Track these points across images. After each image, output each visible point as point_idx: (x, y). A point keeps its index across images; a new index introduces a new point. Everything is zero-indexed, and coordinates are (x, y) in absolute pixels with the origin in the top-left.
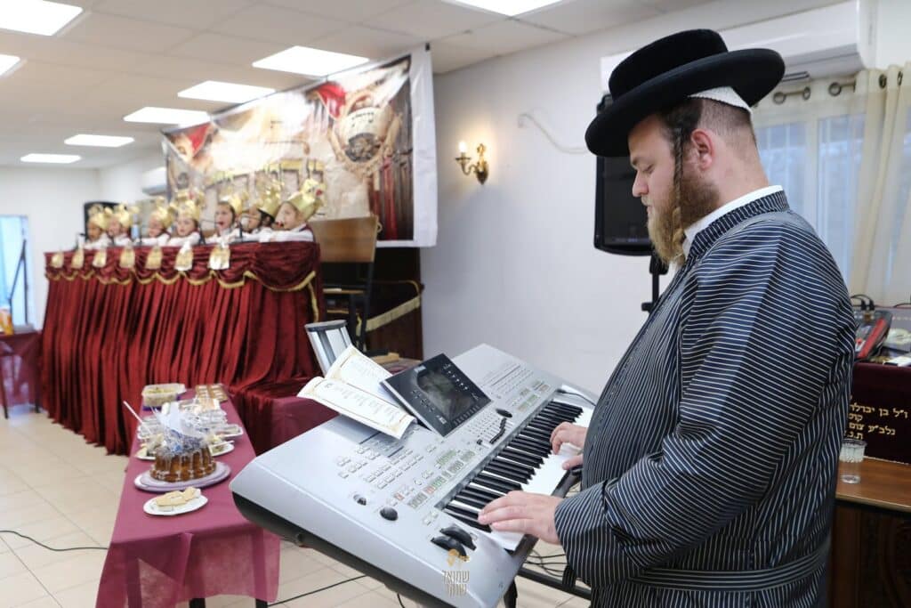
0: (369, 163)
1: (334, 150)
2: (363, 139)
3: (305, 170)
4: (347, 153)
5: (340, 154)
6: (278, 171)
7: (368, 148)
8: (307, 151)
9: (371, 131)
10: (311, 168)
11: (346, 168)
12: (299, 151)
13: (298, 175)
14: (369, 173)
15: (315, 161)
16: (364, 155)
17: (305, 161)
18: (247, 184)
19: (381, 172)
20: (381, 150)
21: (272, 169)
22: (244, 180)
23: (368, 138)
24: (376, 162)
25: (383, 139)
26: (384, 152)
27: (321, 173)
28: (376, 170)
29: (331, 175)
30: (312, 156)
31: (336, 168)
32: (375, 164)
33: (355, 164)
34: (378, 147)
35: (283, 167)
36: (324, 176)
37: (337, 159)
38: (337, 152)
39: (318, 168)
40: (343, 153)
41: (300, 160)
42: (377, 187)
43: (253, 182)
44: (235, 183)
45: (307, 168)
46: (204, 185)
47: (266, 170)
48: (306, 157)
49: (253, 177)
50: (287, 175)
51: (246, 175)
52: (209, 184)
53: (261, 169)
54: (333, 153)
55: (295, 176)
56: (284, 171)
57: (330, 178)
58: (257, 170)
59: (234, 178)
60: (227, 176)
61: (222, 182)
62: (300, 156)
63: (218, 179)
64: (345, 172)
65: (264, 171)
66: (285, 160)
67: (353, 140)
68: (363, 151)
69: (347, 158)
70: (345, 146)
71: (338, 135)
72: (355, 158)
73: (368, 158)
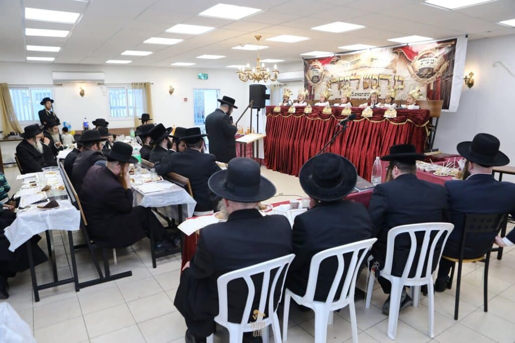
0: (429, 79)
1: (410, 72)
2: (426, 70)
3: (393, 79)
4: (418, 74)
6: (377, 79)
7: (429, 73)
8: (395, 72)
9: (432, 67)
10: (396, 79)
12: (390, 72)
13: (389, 81)
14: (429, 83)
15: (399, 76)
16: (427, 76)
18: (359, 83)
19: (434, 83)
20: (436, 75)
21: (373, 78)
22: (358, 81)
23: (429, 69)
24: (432, 79)
25: (437, 71)
27: (402, 82)
28: (432, 82)
29: (408, 82)
30: (397, 74)
31: (411, 80)
32: (432, 80)
33: (421, 79)
34: (435, 73)
35: (380, 78)
36: (404, 83)
37: (412, 76)
38: (412, 73)
39: (400, 79)
40: (415, 74)
41: (391, 75)
42: (432, 88)
43: (362, 83)
44: (351, 82)
45: (394, 79)
46: (330, 81)
47: (370, 78)
48: (394, 75)
49: (362, 80)
50: (382, 81)
51: (358, 79)
52: (334, 81)
53: (367, 77)
54: (409, 74)
55: (387, 82)
56: (381, 79)
57: (407, 84)
58: (365, 78)
59: (350, 80)
60: (346, 79)
61: (342, 81)
62: (390, 74)
63: (340, 80)
64: (416, 82)
65: (369, 78)
66: (382, 75)
67: (421, 70)
68: (426, 74)
69: (417, 76)
70: (416, 71)
71: (413, 67)
72: (421, 76)
73: (429, 77)
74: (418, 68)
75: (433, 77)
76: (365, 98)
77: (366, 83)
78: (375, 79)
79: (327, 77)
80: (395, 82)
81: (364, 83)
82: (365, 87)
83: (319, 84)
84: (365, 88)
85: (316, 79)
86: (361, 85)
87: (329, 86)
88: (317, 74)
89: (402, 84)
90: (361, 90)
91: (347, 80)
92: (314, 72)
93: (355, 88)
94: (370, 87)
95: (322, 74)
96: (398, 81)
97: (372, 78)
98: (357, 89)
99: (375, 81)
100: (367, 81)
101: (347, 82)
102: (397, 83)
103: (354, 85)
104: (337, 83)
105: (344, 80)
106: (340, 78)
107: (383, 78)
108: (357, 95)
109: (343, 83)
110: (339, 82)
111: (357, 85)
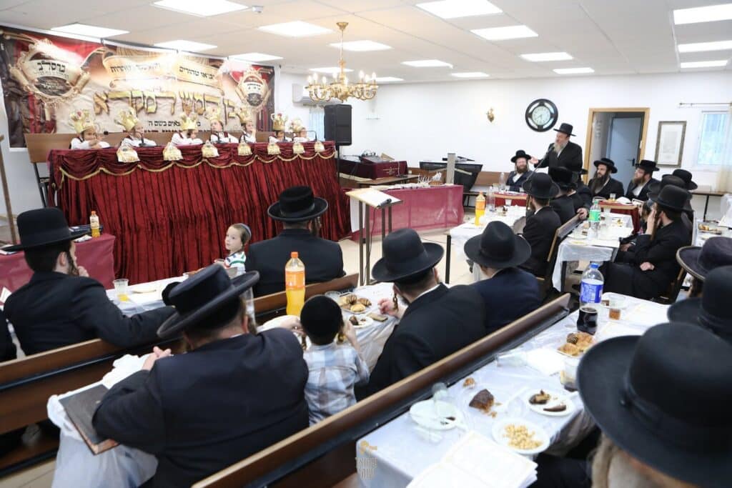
0: (257, 107)
1: (240, 97)
2: (255, 96)
3: (222, 104)
4: (248, 101)
5: (243, 100)
6: (203, 100)
7: (258, 100)
8: (223, 94)
9: (260, 93)
10: (226, 103)
15: (228, 100)
16: (256, 103)
17: (222, 99)
18: (174, 104)
19: (262, 112)
21: (197, 99)
22: (172, 101)
23: (258, 96)
26: (263, 104)
27: (233, 108)
28: (260, 111)
30: (226, 97)
32: (260, 107)
33: (252, 107)
34: (262, 101)
35: (207, 98)
37: (242, 102)
39: (231, 104)
40: (245, 99)
43: (181, 104)
44: (159, 101)
45: (224, 103)
46: (107, 96)
47: (191, 97)
48: (222, 97)
49: (179, 101)
51: (172, 98)
52: (119, 96)
53: (187, 97)
54: (239, 99)
56: (207, 102)
58: (182, 96)
59: (156, 97)
60: (147, 95)
61: (140, 98)
62: (217, 96)
63: (134, 95)
65: (188, 99)
66: (208, 95)
67: (250, 95)
68: (255, 101)
69: (248, 103)
70: (246, 96)
71: (241, 90)
72: (251, 103)
73: (257, 105)
74: (247, 92)
75: (260, 106)
77: (187, 105)
78: (199, 101)
79: (97, 86)
80: (225, 108)
81: (183, 104)
83: (66, 98)
85: (49, 85)
86: (178, 107)
87: (104, 105)
88: (56, 74)
91: (150, 98)
92: (46, 67)
93: (168, 113)
95: (79, 77)
96: (229, 106)
97: (194, 98)
98: (173, 114)
99: (199, 104)
100: (188, 103)
101: (150, 101)
102: (228, 110)
103: (166, 107)
104: (127, 100)
105: (144, 97)
106: (133, 92)
107: (211, 100)
108: (173, 125)
109: (140, 102)
110: (130, 99)
111: (170, 107)
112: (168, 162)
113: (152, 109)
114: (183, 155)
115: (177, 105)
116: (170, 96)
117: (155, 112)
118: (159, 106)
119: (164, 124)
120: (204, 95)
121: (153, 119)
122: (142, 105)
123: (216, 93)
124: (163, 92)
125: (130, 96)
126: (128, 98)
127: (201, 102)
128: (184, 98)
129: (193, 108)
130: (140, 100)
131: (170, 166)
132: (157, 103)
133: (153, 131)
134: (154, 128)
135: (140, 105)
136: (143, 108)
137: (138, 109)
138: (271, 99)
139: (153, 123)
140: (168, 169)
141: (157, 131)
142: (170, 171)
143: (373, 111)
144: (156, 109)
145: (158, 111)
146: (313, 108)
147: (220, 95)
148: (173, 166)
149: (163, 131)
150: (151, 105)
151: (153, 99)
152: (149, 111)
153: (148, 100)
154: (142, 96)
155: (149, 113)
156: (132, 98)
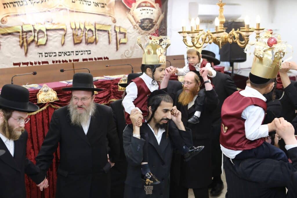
0: (150, 31)
1: (132, 23)
2: (147, 21)
3: (113, 31)
4: (140, 26)
5: (135, 25)
6: (94, 30)
8: (115, 21)
9: (152, 18)
10: (118, 30)
11: (139, 33)
13: (109, 33)
15: (120, 27)
16: (148, 28)
17: (113, 26)
18: (65, 35)
21: (88, 29)
22: (63, 33)
23: (151, 20)
25: (156, 22)
26: (156, 27)
27: (125, 34)
29: (130, 35)
30: (117, 24)
31: (134, 32)
33: (144, 32)
34: (154, 25)
35: (97, 28)
36: (127, 35)
37: (134, 28)
38: (134, 24)
39: (122, 31)
40: (138, 25)
41: (110, 25)
44: (49, 33)
45: (115, 30)
47: (82, 27)
48: (114, 25)
49: (70, 31)
50: (100, 33)
51: (63, 29)
52: (9, 31)
53: (78, 27)
54: (131, 25)
55: (106, 33)
56: (98, 30)
57: (130, 37)
58: (74, 27)
59: (47, 30)
60: (37, 29)
61: (31, 31)
63: (25, 30)
64: (138, 34)
65: (80, 28)
66: (99, 24)
67: (142, 20)
68: (148, 26)
69: (140, 28)
70: (138, 22)
71: (133, 16)
72: (143, 28)
73: (149, 29)
74: (139, 18)
75: (152, 30)
76: (76, 58)
77: (77, 35)
78: (90, 30)
80: (116, 35)
81: (73, 35)
82: (76, 42)
84: (75, 44)
86: (69, 39)
89: (125, 37)
90: (69, 46)
91: (40, 31)
93: (58, 44)
94: (84, 41)
96: (120, 33)
97: (85, 28)
98: (63, 45)
99: (90, 33)
100: (79, 33)
101: (40, 33)
102: (119, 36)
103: (57, 38)
104: (18, 34)
105: (35, 30)
106: (23, 28)
107: (101, 29)
108: (63, 55)
109: (31, 35)
110: (21, 34)
111: (61, 38)
112: (42, 105)
113: (42, 41)
114: (58, 96)
115: (67, 35)
116: (61, 27)
117: (45, 45)
118: (49, 38)
119: (55, 54)
120: (95, 24)
121: (43, 50)
122: (32, 38)
123: (108, 21)
124: (54, 24)
125: (21, 31)
126: (19, 32)
127: (92, 31)
128: (75, 29)
129: (84, 37)
130: (30, 33)
131: (45, 108)
132: (47, 35)
133: (43, 62)
134: (44, 59)
135: (30, 39)
136: (33, 41)
137: (29, 42)
138: (164, 22)
139: (44, 54)
140: (42, 111)
141: (47, 62)
142: (45, 114)
143: (272, 22)
144: (47, 41)
145: (48, 43)
146: (209, 25)
147: (111, 23)
148: (48, 108)
149: (53, 62)
150: (41, 38)
151: (43, 32)
152: (38, 44)
153: (38, 33)
154: (32, 29)
155: (38, 46)
156: (23, 32)
